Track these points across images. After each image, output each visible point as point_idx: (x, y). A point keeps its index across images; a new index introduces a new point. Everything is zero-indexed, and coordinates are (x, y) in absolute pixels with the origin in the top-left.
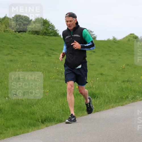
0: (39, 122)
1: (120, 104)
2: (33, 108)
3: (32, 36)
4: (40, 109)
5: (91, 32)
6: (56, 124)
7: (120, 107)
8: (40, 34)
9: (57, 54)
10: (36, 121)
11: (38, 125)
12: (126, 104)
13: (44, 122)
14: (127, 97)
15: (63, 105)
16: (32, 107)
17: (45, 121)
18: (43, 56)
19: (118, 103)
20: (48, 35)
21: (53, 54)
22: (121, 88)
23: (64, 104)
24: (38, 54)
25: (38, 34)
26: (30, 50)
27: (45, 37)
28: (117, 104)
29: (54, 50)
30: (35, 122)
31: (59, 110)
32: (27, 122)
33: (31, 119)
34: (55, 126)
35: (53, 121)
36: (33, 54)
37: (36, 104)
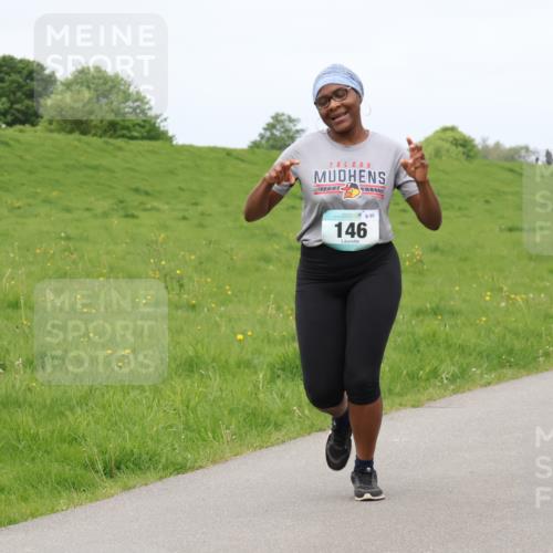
0: (97, 472)
1: (406, 398)
2: (71, 418)
3: (61, 138)
4: (97, 423)
5: (291, 120)
6: (161, 478)
7: (409, 412)
8: (93, 132)
9: (157, 210)
10: (86, 467)
11: (92, 486)
12: (431, 399)
13: (115, 471)
14: (435, 373)
15: (188, 407)
16: (68, 413)
17: (118, 468)
18: (105, 215)
19: (400, 395)
20: (123, 136)
21: (145, 210)
22: (409, 340)
23: (192, 404)
24: (88, 209)
25: (84, 133)
26: (55, 194)
27: (112, 141)
28: (397, 400)
29: (147, 193)
30: (79, 471)
31: (171, 426)
32: (49, 473)
33: (65, 459)
34: (156, 487)
35: (149, 467)
36: (68, 210)
37: (83, 401)
